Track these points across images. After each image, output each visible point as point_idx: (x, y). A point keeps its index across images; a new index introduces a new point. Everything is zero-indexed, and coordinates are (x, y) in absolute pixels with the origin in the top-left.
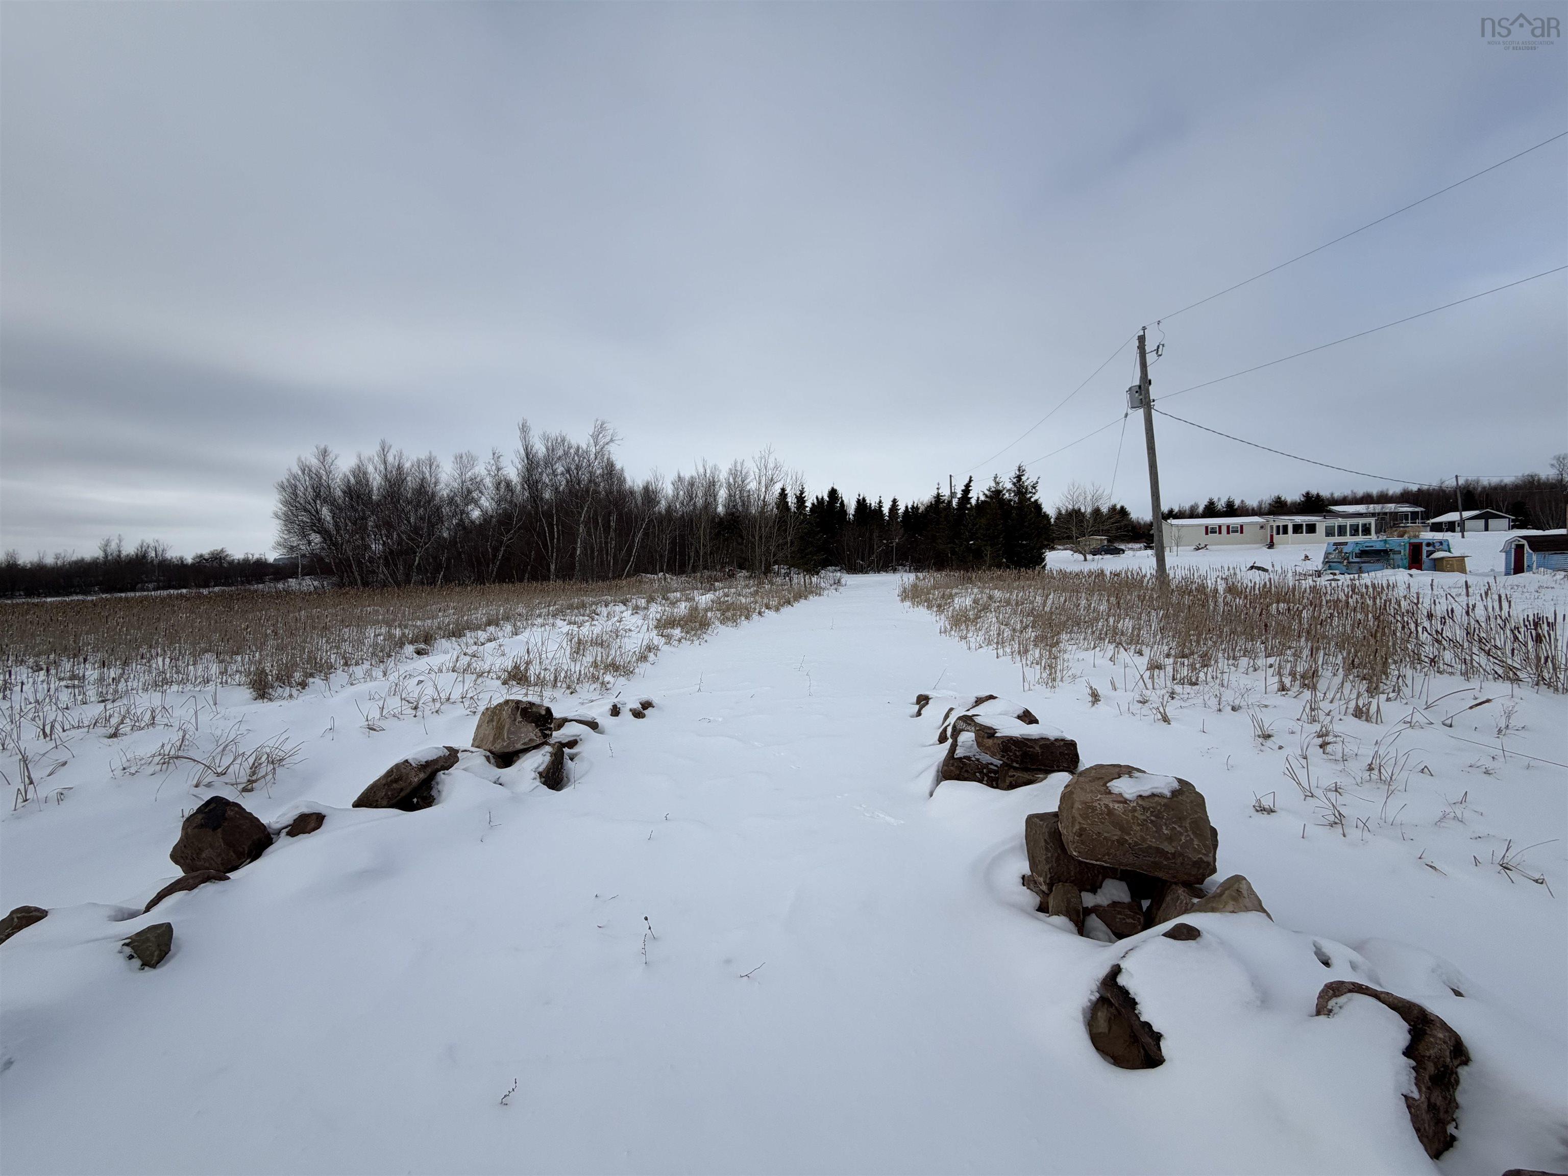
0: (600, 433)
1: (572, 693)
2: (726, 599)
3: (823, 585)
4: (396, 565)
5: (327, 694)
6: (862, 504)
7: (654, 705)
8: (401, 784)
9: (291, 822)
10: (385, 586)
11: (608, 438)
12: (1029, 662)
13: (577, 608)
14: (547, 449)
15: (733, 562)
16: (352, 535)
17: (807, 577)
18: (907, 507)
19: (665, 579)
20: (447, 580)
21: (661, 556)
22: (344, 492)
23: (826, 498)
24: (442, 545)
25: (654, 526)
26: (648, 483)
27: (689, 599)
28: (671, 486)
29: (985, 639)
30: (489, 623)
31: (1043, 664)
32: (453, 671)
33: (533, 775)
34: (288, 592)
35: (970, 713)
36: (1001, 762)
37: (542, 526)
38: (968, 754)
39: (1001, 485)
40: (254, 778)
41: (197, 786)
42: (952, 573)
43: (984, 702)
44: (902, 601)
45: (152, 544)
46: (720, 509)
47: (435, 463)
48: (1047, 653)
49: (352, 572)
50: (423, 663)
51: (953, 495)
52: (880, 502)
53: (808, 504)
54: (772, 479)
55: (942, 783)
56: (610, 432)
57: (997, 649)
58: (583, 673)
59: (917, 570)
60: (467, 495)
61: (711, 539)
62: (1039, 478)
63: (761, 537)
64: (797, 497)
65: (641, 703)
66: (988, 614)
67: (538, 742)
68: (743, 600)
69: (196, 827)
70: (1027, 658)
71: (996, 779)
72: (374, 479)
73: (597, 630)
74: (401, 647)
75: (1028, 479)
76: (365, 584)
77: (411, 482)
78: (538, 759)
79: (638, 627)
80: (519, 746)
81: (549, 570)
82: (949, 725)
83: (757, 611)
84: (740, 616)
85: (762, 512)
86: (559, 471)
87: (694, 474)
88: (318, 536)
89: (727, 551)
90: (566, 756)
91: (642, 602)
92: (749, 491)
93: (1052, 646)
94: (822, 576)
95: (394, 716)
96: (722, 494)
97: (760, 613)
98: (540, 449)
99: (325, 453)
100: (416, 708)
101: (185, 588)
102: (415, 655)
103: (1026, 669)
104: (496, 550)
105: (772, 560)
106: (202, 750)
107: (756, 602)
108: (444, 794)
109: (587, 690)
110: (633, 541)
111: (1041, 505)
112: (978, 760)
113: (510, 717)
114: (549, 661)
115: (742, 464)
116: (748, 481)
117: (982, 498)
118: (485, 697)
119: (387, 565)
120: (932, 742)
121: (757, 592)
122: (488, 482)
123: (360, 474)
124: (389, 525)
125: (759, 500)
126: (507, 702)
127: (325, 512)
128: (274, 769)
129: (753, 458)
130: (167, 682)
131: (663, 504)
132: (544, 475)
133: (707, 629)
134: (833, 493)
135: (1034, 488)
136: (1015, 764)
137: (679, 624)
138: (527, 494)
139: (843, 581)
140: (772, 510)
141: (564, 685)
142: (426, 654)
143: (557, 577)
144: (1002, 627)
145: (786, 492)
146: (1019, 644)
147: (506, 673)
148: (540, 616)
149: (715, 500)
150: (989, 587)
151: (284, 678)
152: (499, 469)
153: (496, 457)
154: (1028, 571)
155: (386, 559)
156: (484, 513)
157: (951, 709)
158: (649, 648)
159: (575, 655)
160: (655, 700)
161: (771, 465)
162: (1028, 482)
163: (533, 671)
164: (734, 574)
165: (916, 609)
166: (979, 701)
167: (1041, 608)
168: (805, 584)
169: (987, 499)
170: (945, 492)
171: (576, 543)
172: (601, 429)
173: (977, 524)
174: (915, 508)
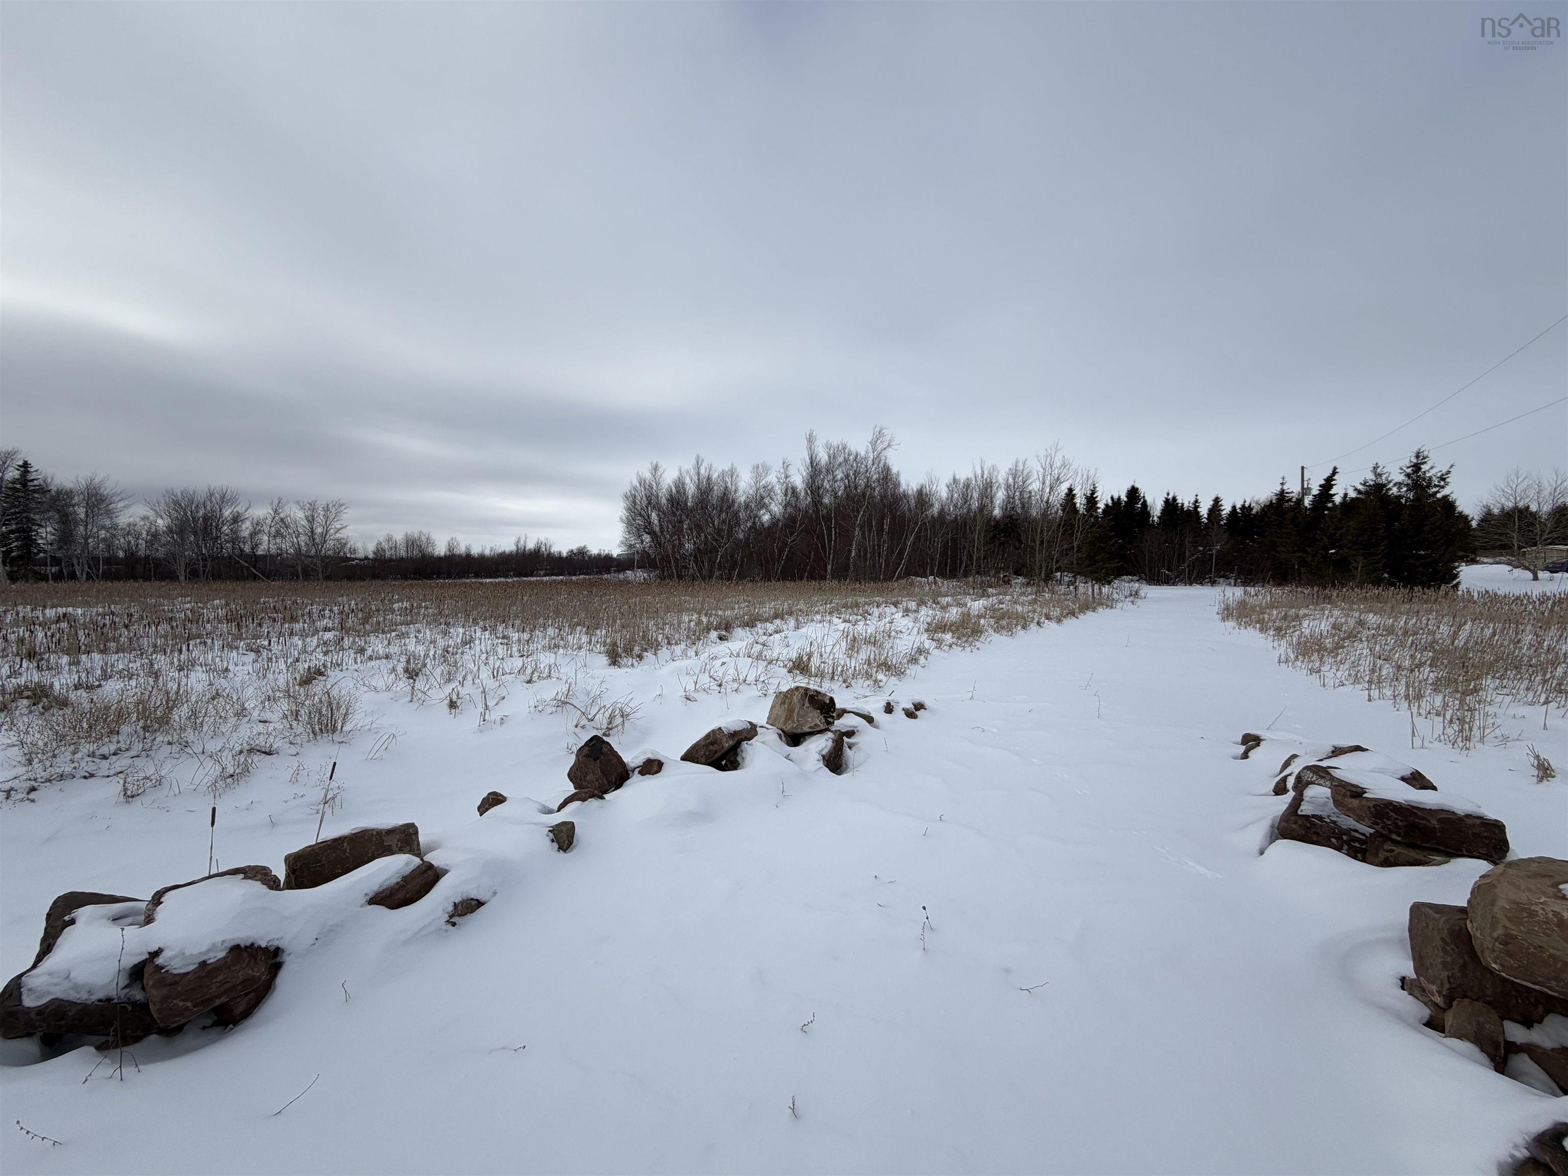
0: (878, 440)
1: (847, 687)
2: (1001, 606)
3: (1115, 596)
4: (703, 562)
5: (657, 666)
6: (1171, 505)
7: (927, 707)
8: (716, 747)
9: (641, 764)
10: (693, 579)
11: (886, 444)
12: (1423, 712)
13: (851, 607)
14: (829, 457)
15: (1009, 567)
16: (671, 536)
17: (1096, 587)
18: (1234, 507)
19: (935, 583)
20: (741, 576)
21: (932, 560)
22: (668, 500)
23: (1124, 498)
24: (738, 544)
25: (926, 530)
26: (922, 487)
27: (960, 604)
28: (946, 489)
29: (1350, 675)
30: (776, 616)
31: (1448, 717)
32: (749, 657)
33: (818, 757)
34: (627, 582)
35: (1324, 764)
36: (1372, 831)
37: (821, 529)
38: (1319, 813)
39: (1384, 477)
40: (610, 726)
41: (576, 727)
42: (1299, 589)
43: (1345, 753)
44: (1223, 620)
45: (544, 541)
46: (997, 512)
47: (735, 474)
48: (1457, 702)
49: (671, 567)
50: (722, 648)
51: (1305, 491)
52: (1196, 501)
53: (1101, 505)
54: (1058, 479)
55: (1278, 841)
56: (888, 437)
57: (1369, 689)
58: (857, 669)
59: (1245, 583)
60: (760, 501)
61: (986, 543)
62: (1452, 466)
63: (1042, 542)
64: (1087, 498)
65: (913, 704)
66: (1356, 644)
67: (822, 728)
68: (1020, 608)
69: (584, 756)
70: (1419, 707)
71: (1364, 852)
72: (690, 488)
73: (871, 630)
74: (708, 632)
75: (1432, 468)
76: (680, 577)
77: (717, 491)
78: (820, 744)
79: (908, 629)
80: (806, 729)
81: (826, 571)
82: (1290, 775)
83: (1035, 621)
84: (1016, 625)
85: (1045, 514)
86: (839, 477)
87: (971, 476)
88: (648, 536)
89: (1003, 556)
90: (845, 745)
91: (913, 605)
92: (1030, 492)
93: (1465, 693)
94: (1115, 586)
95: (704, 690)
96: (1000, 496)
97: (1038, 623)
98: (823, 457)
99: (656, 468)
100: (720, 685)
101: (562, 575)
102: (718, 640)
103: (1419, 721)
104: (781, 551)
105: (1054, 567)
106: (580, 700)
107: (1034, 611)
108: (747, 761)
109: (861, 686)
110: (905, 544)
111: (1454, 502)
112: (1334, 822)
113: (799, 702)
114: (827, 655)
115: (1024, 464)
116: (1030, 481)
117: (1352, 494)
118: (774, 682)
119: (696, 561)
120: (1264, 791)
121: (1035, 601)
122: (778, 489)
123: (680, 485)
124: (699, 528)
125: (1042, 501)
126: (797, 688)
127: (654, 516)
128: (623, 721)
129: (1037, 456)
130: (557, 646)
131: (936, 509)
132: (826, 482)
133: (980, 637)
134: (1133, 493)
135: (1444, 480)
136: (1394, 837)
137: (950, 630)
138: (809, 499)
139: (1142, 593)
140: (1057, 512)
141: (841, 679)
142: (727, 639)
143: (833, 577)
144: (1379, 662)
145: (1074, 492)
146: (1407, 687)
147: (791, 663)
148: (817, 612)
149: (992, 502)
150: (1358, 609)
151: (628, 651)
152: (787, 477)
153: (786, 466)
154: (1426, 590)
155: (695, 557)
156: (773, 517)
157: (1294, 756)
158: (920, 651)
159: (850, 652)
160: (927, 703)
161: (1058, 463)
162: (1432, 472)
163: (815, 662)
164: (1009, 580)
165: (1243, 631)
166: (1337, 752)
167: (1448, 641)
168: (1093, 595)
169: (1360, 496)
170: (1293, 488)
171: (852, 545)
172: (879, 435)
173: (1341, 528)
174: (1246, 509)
